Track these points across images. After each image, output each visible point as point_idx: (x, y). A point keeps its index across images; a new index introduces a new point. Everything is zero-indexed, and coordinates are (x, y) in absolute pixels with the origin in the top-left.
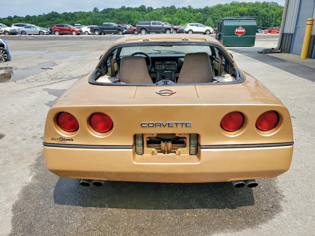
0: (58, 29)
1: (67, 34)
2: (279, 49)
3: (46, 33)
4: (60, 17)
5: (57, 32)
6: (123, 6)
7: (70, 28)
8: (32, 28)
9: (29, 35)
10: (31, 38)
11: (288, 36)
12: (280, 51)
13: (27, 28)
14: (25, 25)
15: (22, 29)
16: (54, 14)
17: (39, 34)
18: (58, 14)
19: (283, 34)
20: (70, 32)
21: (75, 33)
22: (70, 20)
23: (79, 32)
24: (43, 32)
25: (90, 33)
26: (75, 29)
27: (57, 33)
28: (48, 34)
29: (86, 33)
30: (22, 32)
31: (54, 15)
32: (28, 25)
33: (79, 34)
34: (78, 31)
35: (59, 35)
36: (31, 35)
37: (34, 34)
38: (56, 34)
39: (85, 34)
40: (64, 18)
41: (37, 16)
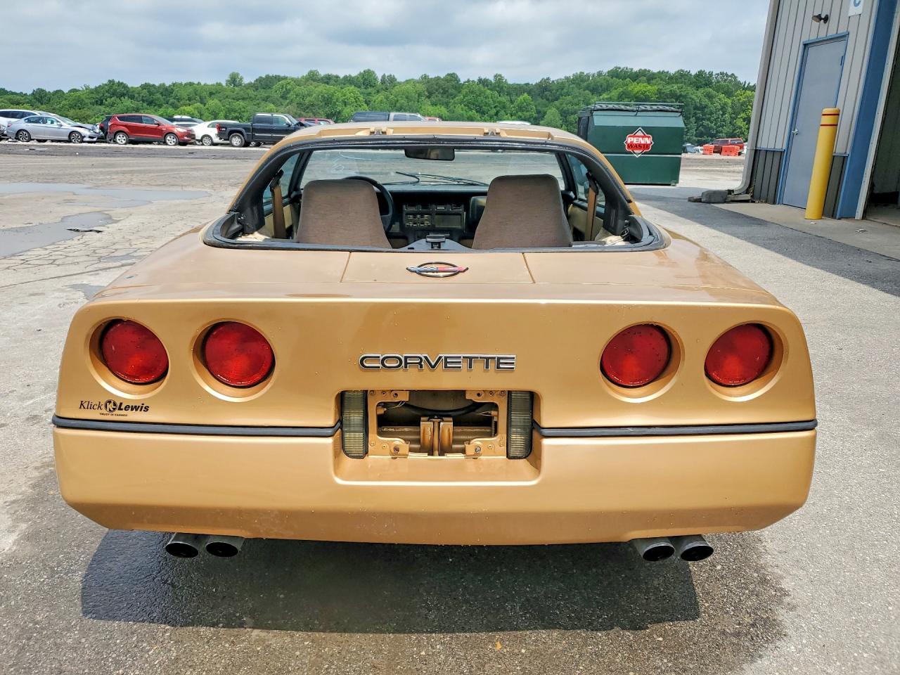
1: (150, 143)
2: (747, 192)
3: (90, 137)
4: (132, 97)
5: (121, 135)
6: (311, 72)
7: (159, 125)
8: (49, 122)
9: (39, 141)
10: (45, 149)
11: (769, 156)
12: (748, 197)
13: (33, 122)
14: (30, 114)
15: (21, 124)
16: (115, 87)
17: (69, 141)
18: (125, 86)
19: (756, 152)
20: (159, 135)
21: (175, 140)
22: (160, 106)
23: (186, 138)
24: (80, 133)
25: (216, 140)
26: (173, 129)
27: (121, 139)
28: (95, 139)
29: (206, 141)
30: (19, 134)
31: (115, 90)
32: (38, 113)
33: (184, 144)
34: (183, 135)
35: (125, 144)
36: (45, 141)
37: (52, 141)
38: (118, 141)
39: (203, 145)
40: (143, 101)
41: (66, 91)
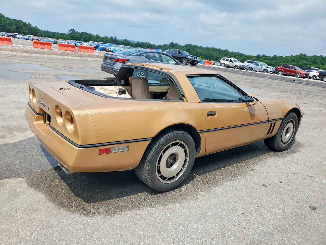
0: (282, 70)
1: (293, 76)
3: (270, 71)
5: (281, 72)
7: (295, 70)
8: (260, 65)
9: (255, 71)
10: (248, 73)
13: (255, 65)
14: (256, 62)
15: (251, 65)
16: (302, 56)
17: (264, 72)
20: (294, 73)
23: (304, 76)
24: (267, 70)
25: (318, 78)
26: (301, 72)
27: (280, 73)
28: (272, 72)
29: (314, 78)
30: (250, 68)
32: (258, 62)
33: (304, 78)
34: (304, 74)
35: (281, 75)
36: (256, 71)
37: (259, 71)
38: (279, 74)
39: (312, 79)
41: (284, 57)
